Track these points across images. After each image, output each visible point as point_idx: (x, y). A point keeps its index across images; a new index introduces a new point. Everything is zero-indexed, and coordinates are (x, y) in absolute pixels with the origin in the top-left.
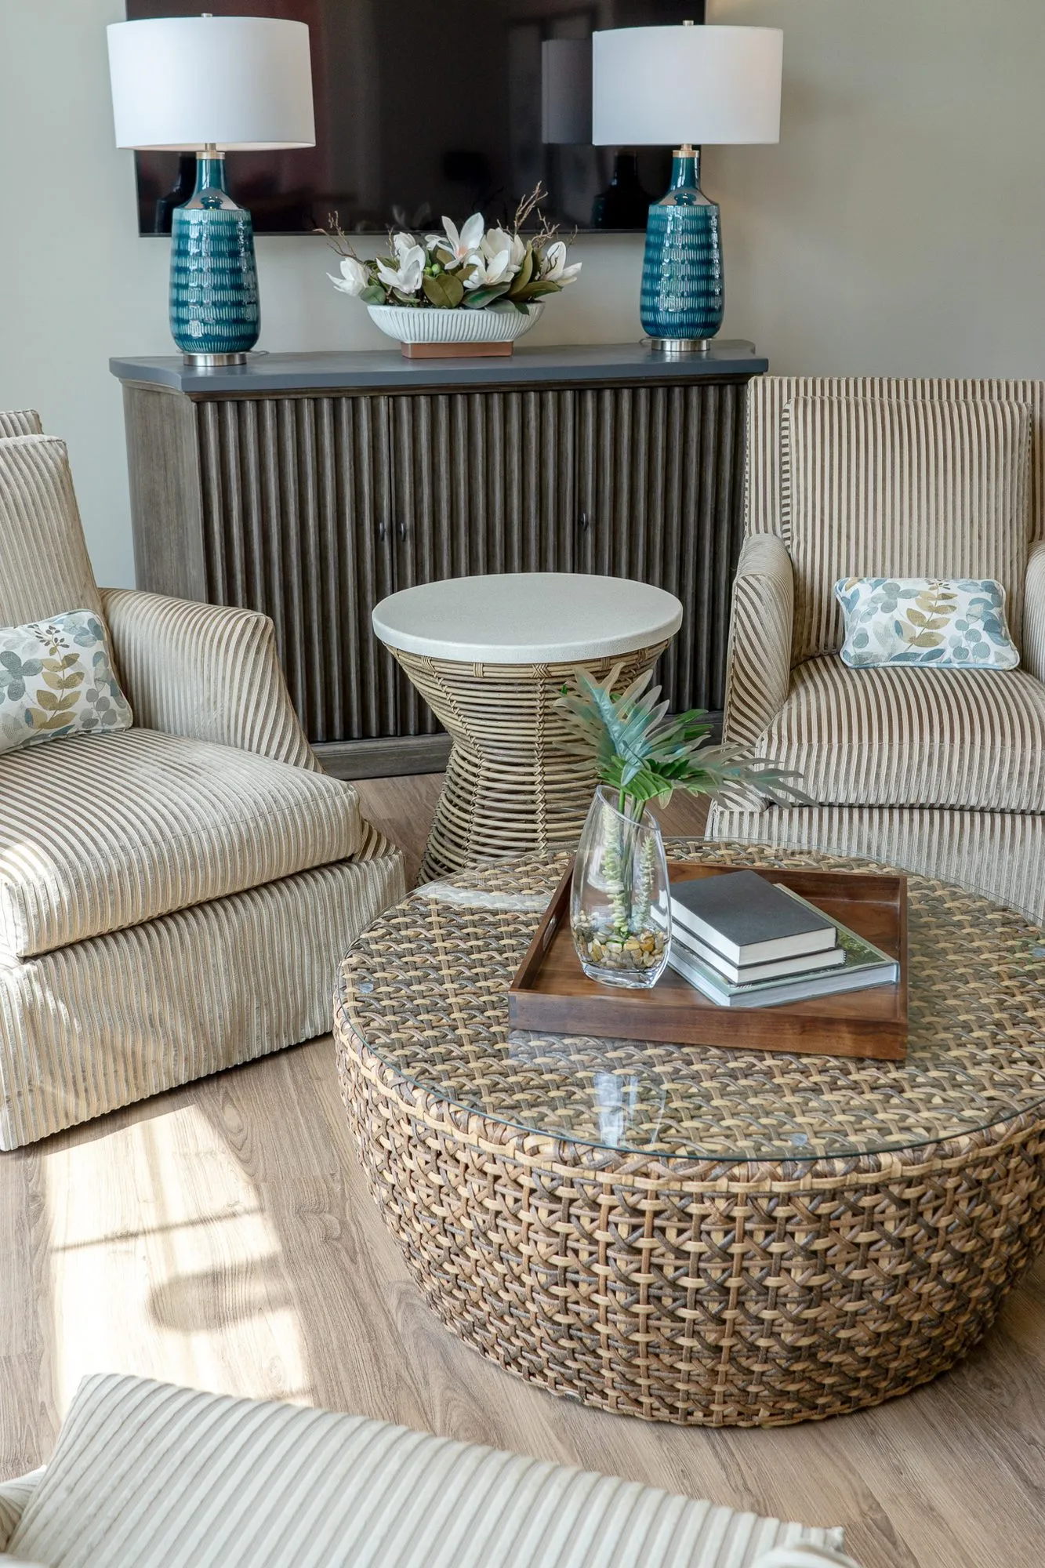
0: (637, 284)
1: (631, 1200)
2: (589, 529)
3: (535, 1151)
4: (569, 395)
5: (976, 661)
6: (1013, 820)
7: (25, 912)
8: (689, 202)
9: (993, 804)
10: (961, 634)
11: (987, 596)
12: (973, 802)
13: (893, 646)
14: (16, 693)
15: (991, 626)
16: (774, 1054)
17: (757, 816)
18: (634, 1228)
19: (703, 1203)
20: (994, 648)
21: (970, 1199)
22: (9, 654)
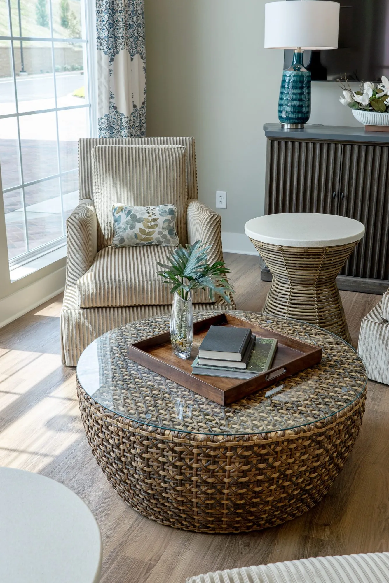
7: (81, 293)
14: (132, 227)
16: (190, 391)
17: (377, 324)
19: (112, 427)
21: (207, 461)
22: (134, 214)
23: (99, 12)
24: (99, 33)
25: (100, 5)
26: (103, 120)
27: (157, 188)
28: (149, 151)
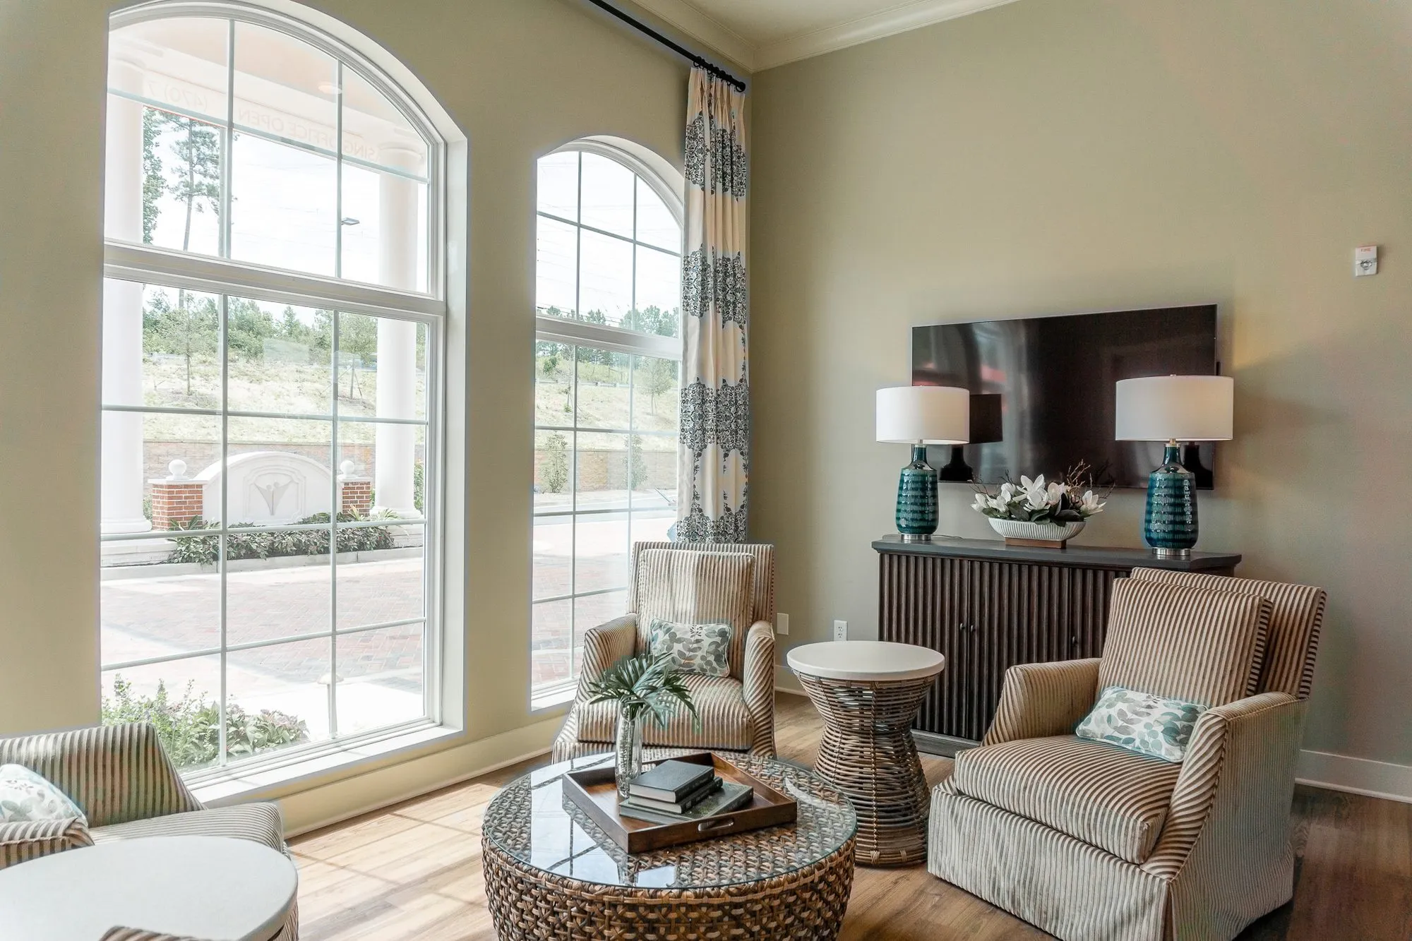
0: (1143, 515)
5: (1155, 751)
8: (1174, 472)
14: (670, 648)
15: (1168, 731)
17: (949, 796)
20: (1165, 745)
22: (674, 633)
23: (684, 402)
24: (683, 425)
25: (686, 394)
26: (682, 524)
27: (711, 603)
28: (707, 558)
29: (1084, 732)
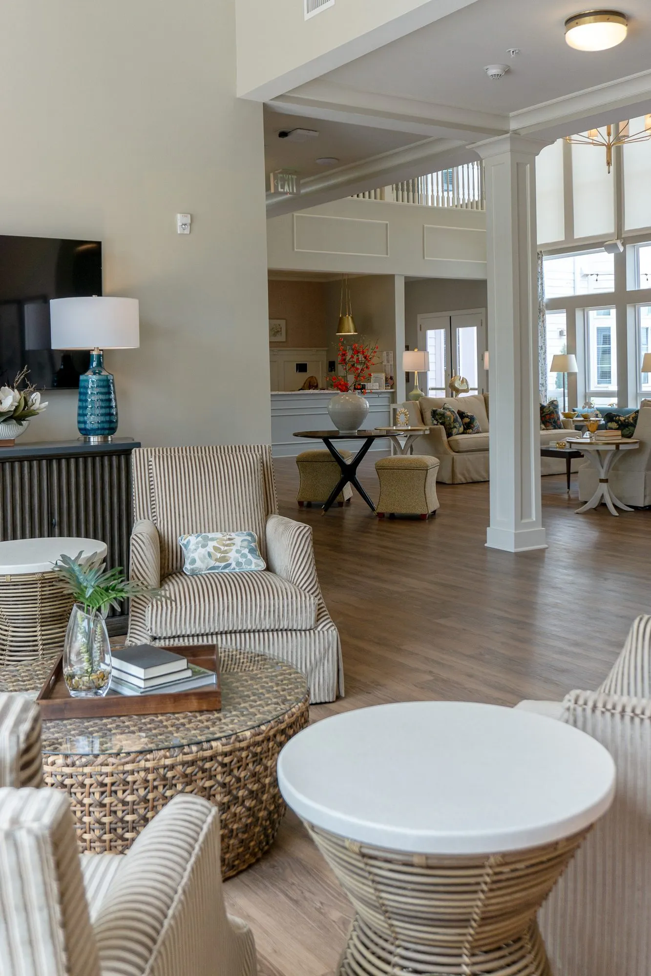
0: (75, 411)
1: (100, 779)
2: (56, 527)
3: (53, 763)
4: (44, 462)
5: (246, 568)
6: (268, 634)
8: (99, 374)
9: (259, 628)
10: (238, 555)
11: (249, 538)
12: (249, 628)
13: (208, 563)
15: (252, 551)
16: (162, 714)
18: (102, 793)
19: (134, 774)
20: (254, 561)
21: (254, 762)
29: (193, 570)
